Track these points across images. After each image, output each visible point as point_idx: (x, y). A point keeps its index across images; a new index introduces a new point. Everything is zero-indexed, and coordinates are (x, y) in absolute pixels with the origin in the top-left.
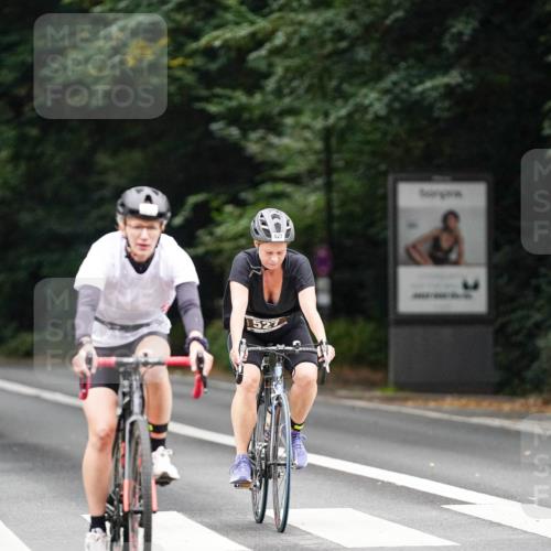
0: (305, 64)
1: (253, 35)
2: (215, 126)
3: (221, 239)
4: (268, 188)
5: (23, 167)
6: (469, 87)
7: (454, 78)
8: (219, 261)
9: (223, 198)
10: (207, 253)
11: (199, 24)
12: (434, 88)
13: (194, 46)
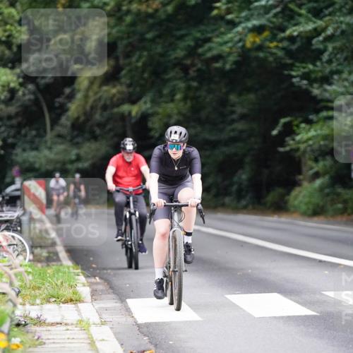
0: (344, 45)
1: (315, 29)
2: (294, 80)
3: (299, 142)
4: (324, 114)
5: (189, 103)
8: (298, 154)
9: (300, 119)
10: (291, 150)
11: (286, 24)
13: (282, 35)
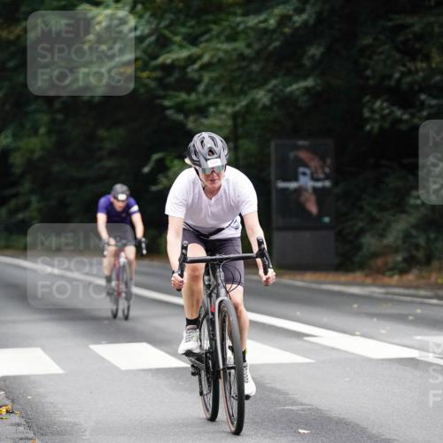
1: (190, 57)
6: (319, 88)
7: (310, 82)
9: (173, 155)
11: (157, 51)
12: (298, 89)
